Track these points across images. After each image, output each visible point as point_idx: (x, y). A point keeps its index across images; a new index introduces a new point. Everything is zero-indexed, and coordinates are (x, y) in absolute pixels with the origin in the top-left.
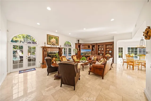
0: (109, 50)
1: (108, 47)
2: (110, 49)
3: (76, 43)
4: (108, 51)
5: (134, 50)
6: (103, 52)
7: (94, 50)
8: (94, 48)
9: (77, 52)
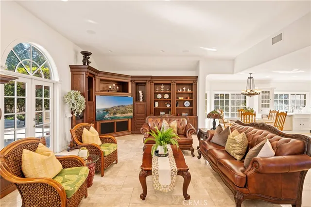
0: (182, 98)
1: (183, 90)
2: (186, 96)
3: (73, 64)
4: (181, 101)
5: (225, 100)
6: (168, 106)
7: (141, 100)
8: (140, 92)
9: (83, 107)
